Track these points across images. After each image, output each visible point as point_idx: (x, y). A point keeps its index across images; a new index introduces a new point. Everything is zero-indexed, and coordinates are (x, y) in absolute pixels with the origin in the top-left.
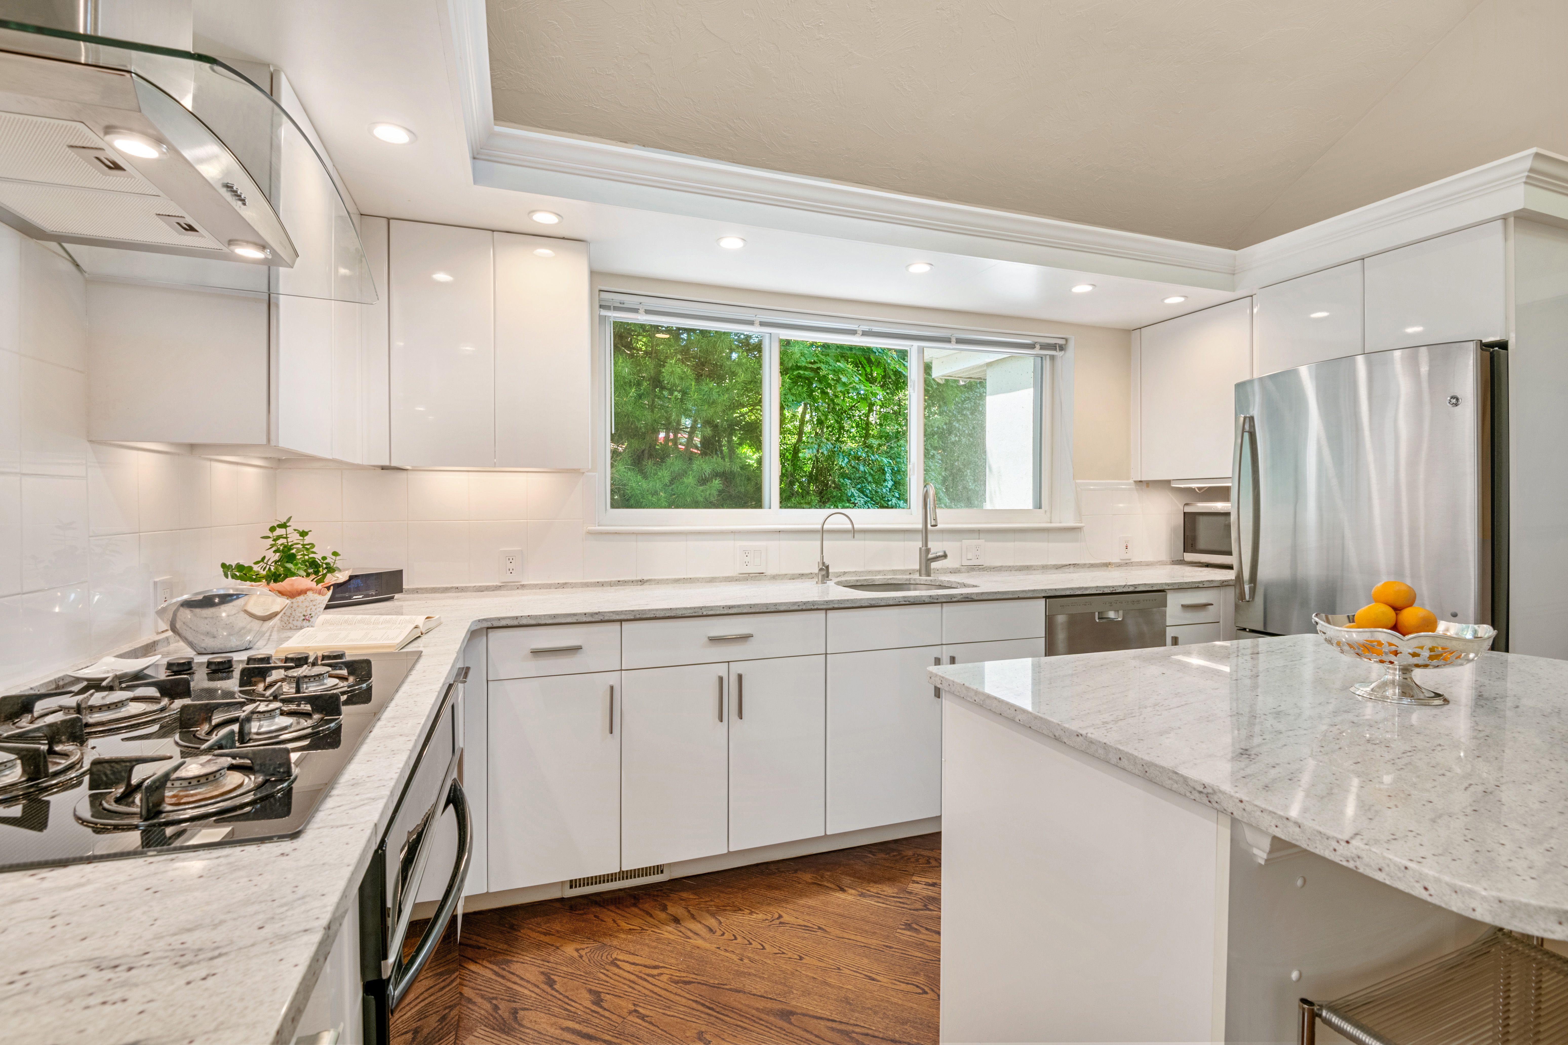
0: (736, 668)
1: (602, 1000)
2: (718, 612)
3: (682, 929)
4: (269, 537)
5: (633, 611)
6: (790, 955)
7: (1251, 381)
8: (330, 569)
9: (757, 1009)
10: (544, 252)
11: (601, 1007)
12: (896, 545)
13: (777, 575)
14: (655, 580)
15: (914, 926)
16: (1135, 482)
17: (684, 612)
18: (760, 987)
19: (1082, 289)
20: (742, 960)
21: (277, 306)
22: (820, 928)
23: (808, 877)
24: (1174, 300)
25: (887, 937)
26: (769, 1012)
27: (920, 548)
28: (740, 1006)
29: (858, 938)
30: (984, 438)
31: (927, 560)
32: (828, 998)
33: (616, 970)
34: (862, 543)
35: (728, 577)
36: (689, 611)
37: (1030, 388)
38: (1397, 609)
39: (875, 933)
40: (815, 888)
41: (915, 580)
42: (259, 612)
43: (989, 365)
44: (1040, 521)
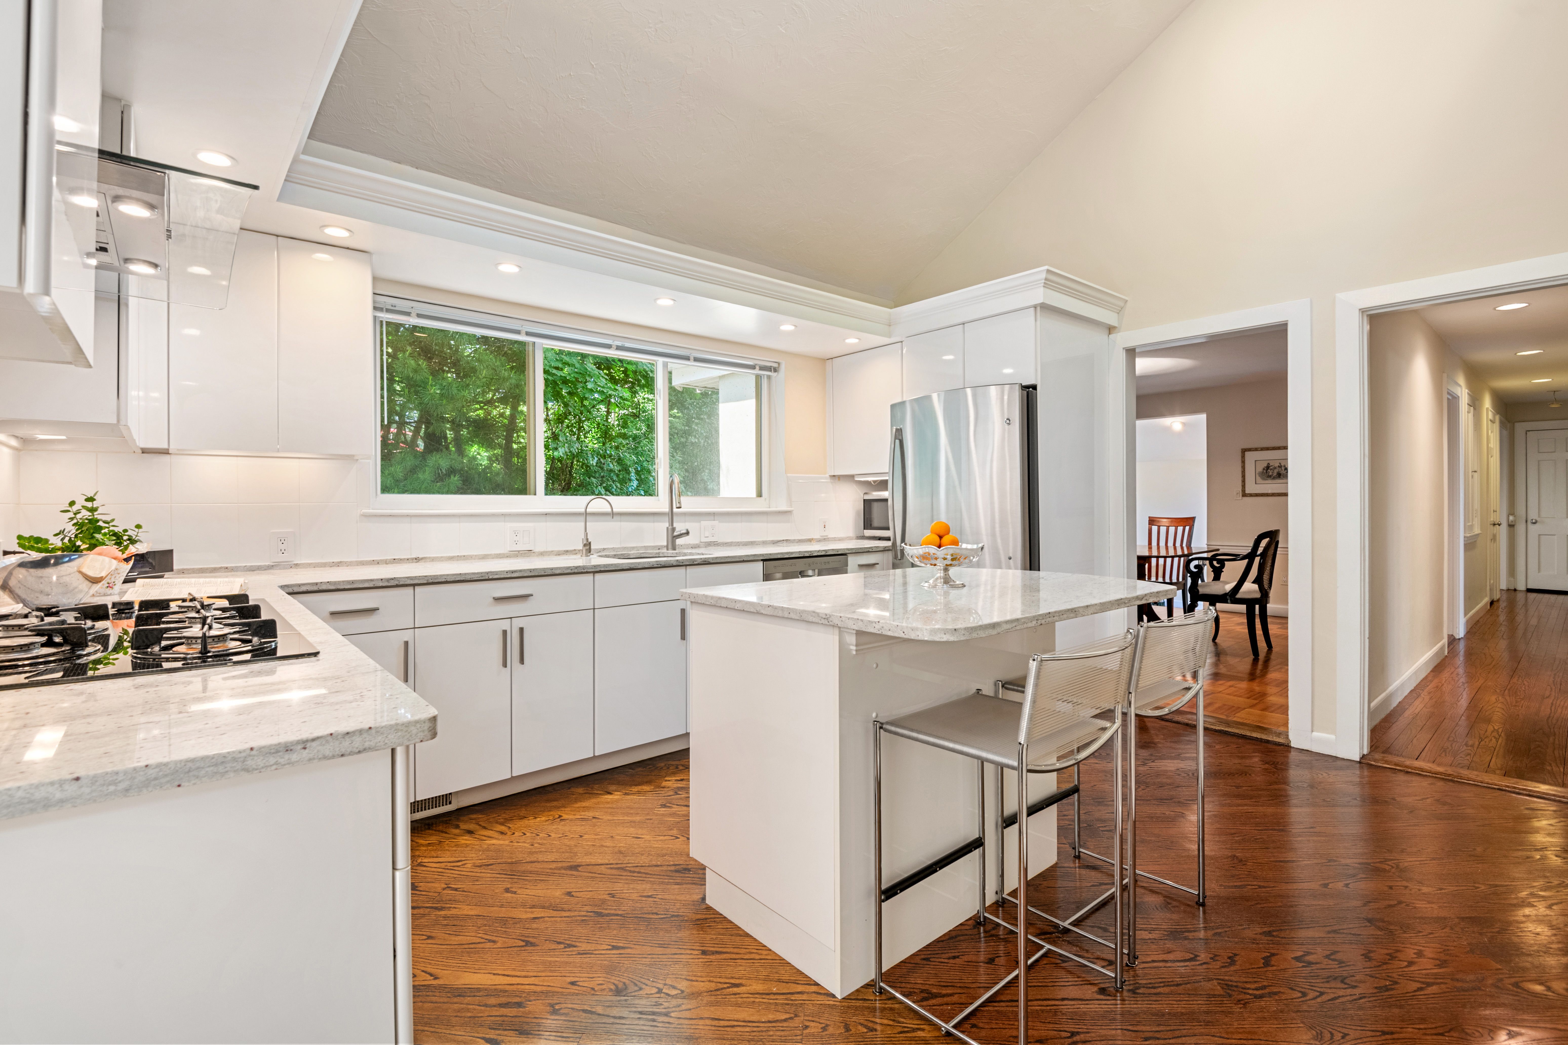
0: (518, 623)
1: (417, 887)
2: (502, 576)
3: (477, 836)
4: (69, 511)
5: (426, 576)
6: (572, 836)
7: (903, 403)
8: (132, 541)
9: (551, 869)
10: (322, 256)
11: (417, 890)
12: (647, 526)
13: (544, 552)
14: (430, 558)
15: (668, 805)
16: (830, 476)
17: (472, 576)
18: (551, 857)
19: (787, 327)
20: (532, 845)
21: (127, 305)
22: (594, 818)
23: (580, 790)
24: (852, 341)
25: (648, 814)
26: (560, 869)
27: (667, 528)
28: (536, 869)
29: (626, 818)
30: (717, 443)
31: (673, 537)
32: (606, 853)
33: (424, 869)
34: (618, 524)
35: (500, 554)
36: (477, 576)
37: (752, 398)
38: (941, 537)
39: (638, 814)
40: (587, 795)
41: (663, 553)
42: (91, 573)
43: (722, 377)
44: (760, 506)
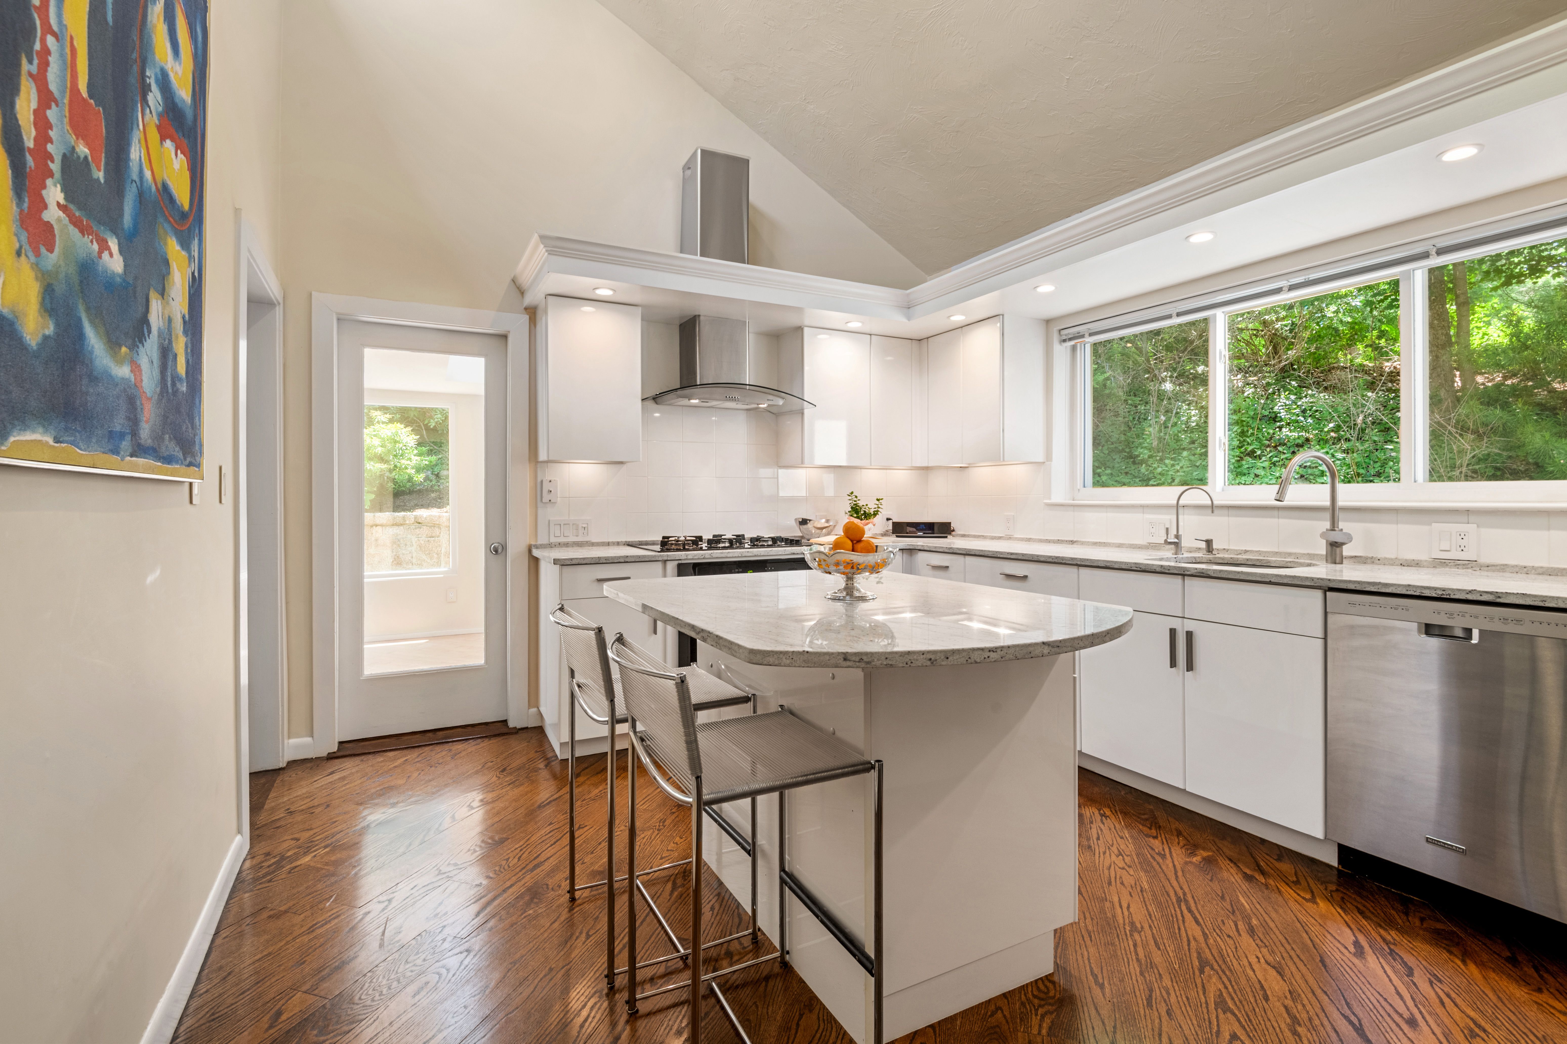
14: (1081, 541)
31: (1330, 545)
35: (1134, 544)
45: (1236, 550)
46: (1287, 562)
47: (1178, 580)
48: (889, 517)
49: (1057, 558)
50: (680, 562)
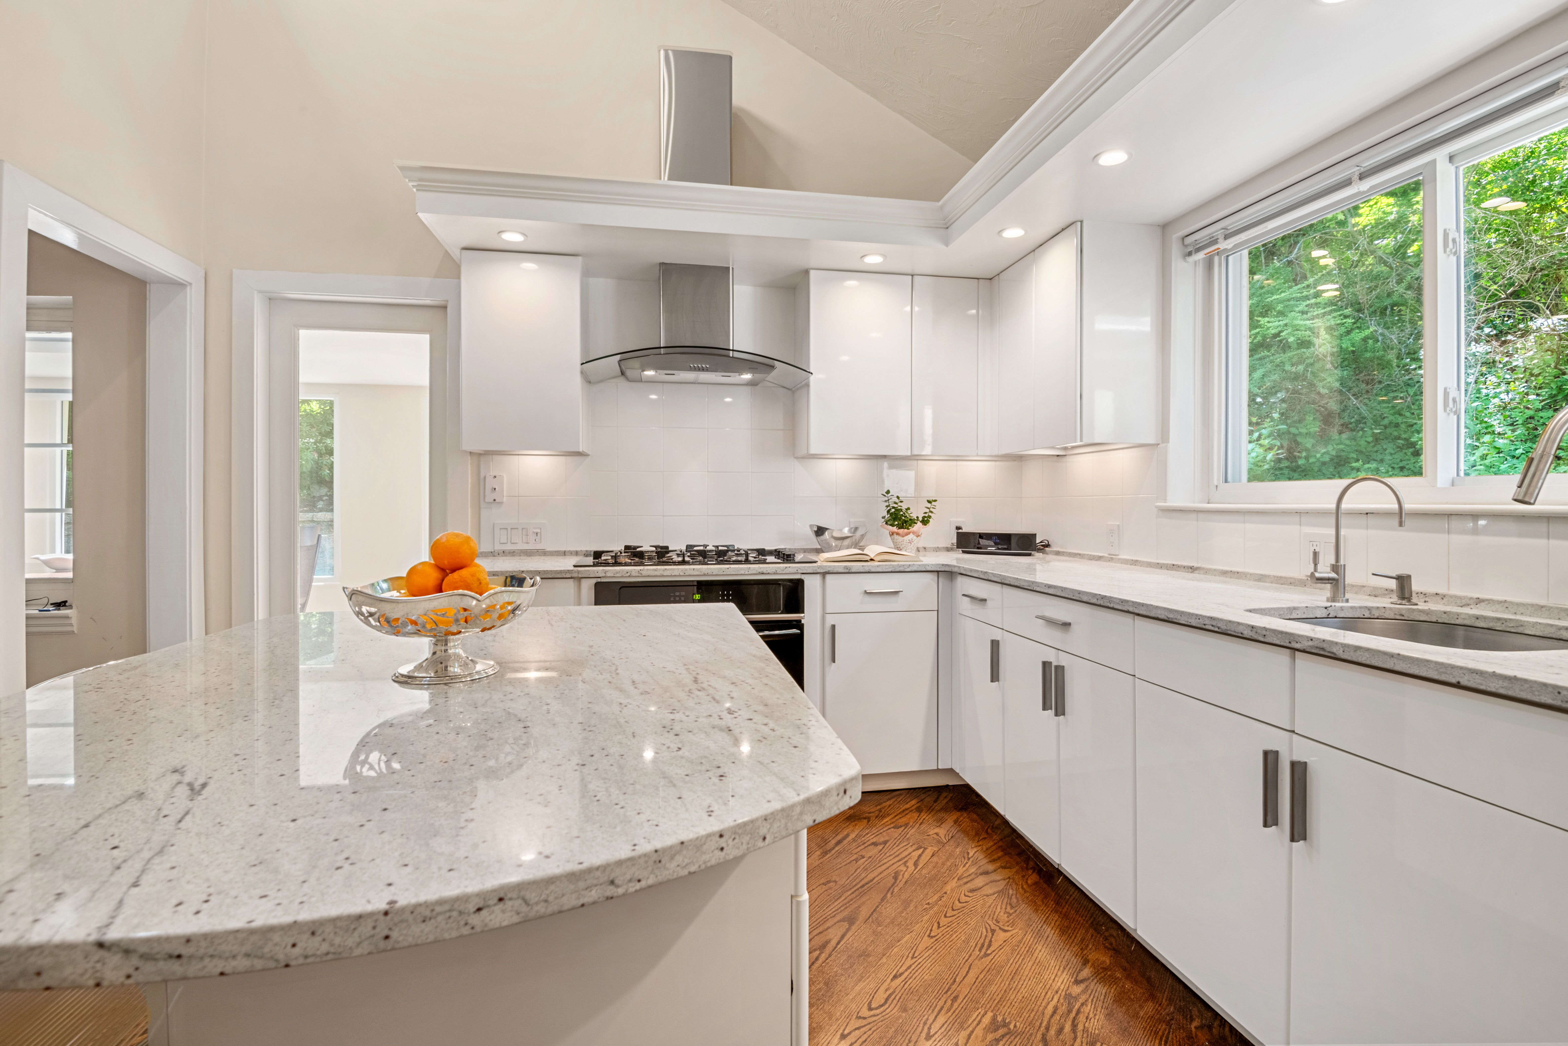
14: (1204, 569)
35: (1281, 577)
45: (1460, 598)
46: (1560, 628)
47: (1282, 658)
48: (958, 525)
49: (1103, 597)
50: (599, 580)
